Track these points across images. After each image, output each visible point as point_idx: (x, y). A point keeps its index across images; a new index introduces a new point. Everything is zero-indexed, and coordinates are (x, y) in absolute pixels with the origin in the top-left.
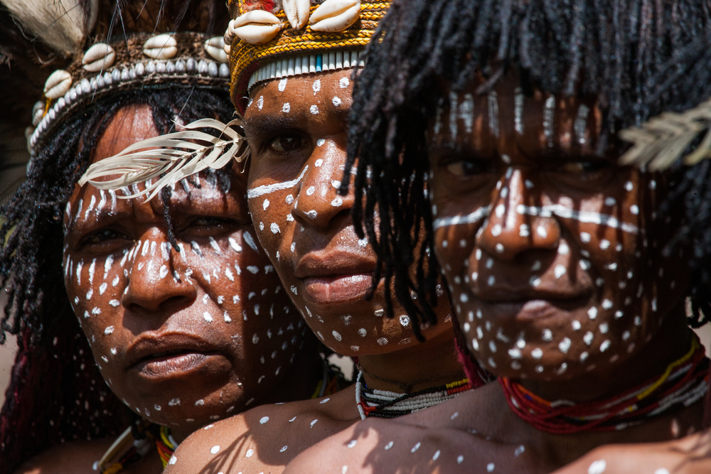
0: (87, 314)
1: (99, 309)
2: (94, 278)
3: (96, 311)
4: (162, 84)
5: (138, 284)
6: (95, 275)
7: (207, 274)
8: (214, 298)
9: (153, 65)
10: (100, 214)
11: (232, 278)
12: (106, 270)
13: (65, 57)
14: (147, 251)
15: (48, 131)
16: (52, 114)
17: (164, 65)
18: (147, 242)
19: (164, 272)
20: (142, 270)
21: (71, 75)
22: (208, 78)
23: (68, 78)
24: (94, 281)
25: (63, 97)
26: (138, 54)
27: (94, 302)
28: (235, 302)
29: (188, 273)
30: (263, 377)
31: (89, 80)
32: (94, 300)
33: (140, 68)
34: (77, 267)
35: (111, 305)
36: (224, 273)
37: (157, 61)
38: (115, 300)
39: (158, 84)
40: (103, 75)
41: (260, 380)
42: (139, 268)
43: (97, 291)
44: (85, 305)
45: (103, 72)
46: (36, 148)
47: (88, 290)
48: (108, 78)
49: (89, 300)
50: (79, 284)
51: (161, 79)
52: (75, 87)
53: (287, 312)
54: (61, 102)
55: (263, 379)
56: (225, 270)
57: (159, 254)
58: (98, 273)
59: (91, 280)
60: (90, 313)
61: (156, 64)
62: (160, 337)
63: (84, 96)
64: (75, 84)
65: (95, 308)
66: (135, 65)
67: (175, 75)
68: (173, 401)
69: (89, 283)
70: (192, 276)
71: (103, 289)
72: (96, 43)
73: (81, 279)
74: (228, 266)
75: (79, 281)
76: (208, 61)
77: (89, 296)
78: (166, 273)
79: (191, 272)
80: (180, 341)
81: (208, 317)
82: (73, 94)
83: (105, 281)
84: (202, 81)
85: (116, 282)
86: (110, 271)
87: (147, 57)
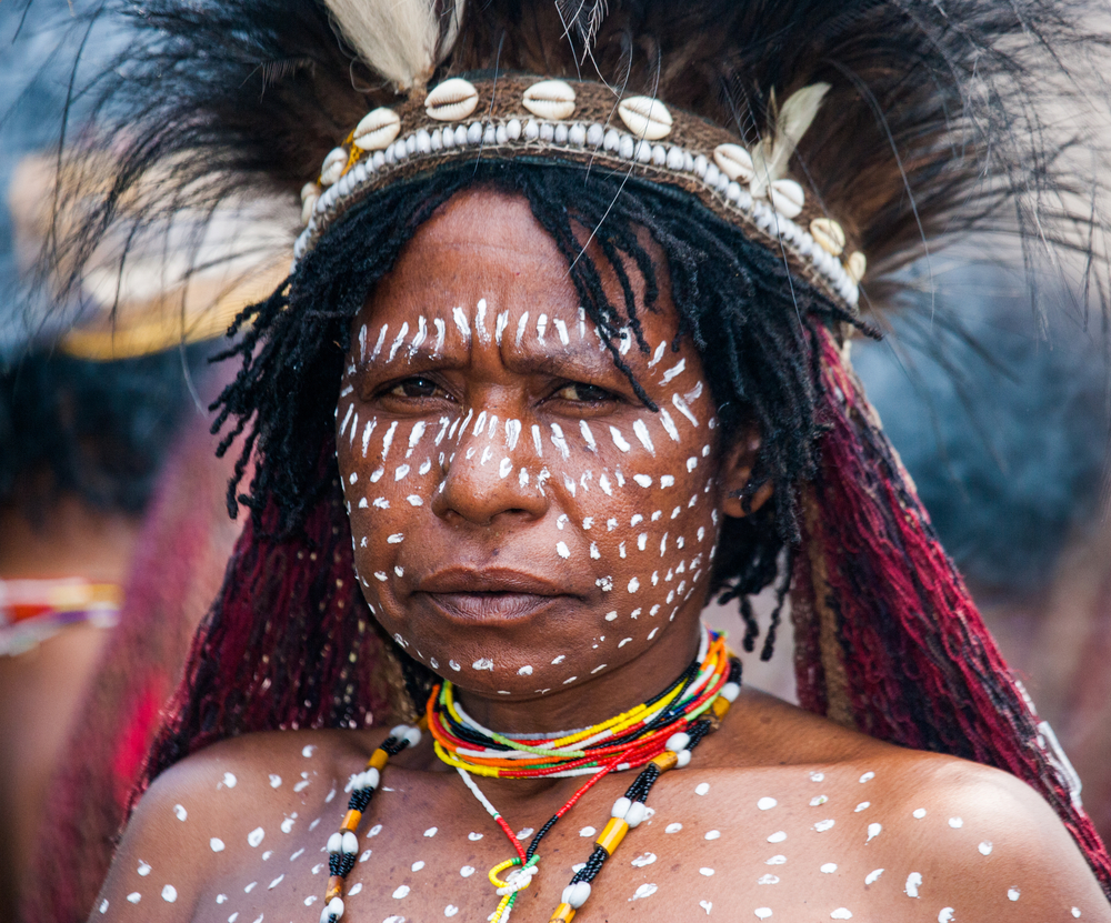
0: (363, 503)
1: (387, 502)
2: (389, 453)
3: (381, 503)
4: (545, 157)
5: (464, 481)
6: (391, 447)
7: (571, 482)
8: (576, 521)
9: (537, 127)
10: (415, 355)
11: (609, 491)
12: (411, 445)
13: (397, 92)
14: (481, 430)
15: (348, 198)
16: (360, 173)
17: (552, 129)
18: (483, 415)
19: (505, 469)
20: (472, 460)
21: (402, 118)
22: (617, 159)
23: (394, 123)
24: (389, 456)
25: (384, 150)
26: (513, 105)
27: (381, 489)
28: (610, 529)
29: (544, 476)
30: (629, 639)
31: (430, 133)
32: (382, 485)
33: (513, 127)
34: (365, 429)
35: (409, 503)
36: (598, 483)
37: (541, 121)
38: (417, 497)
39: (539, 156)
40: (455, 129)
41: (622, 644)
42: (468, 457)
43: (390, 474)
44: (364, 488)
45: (455, 124)
46: (320, 219)
47: (375, 468)
48: (461, 135)
49: (373, 484)
50: (364, 456)
51: (546, 150)
52: (406, 139)
53: (680, 546)
54: (379, 159)
55: (628, 643)
56: (599, 478)
57: (502, 438)
58: (398, 446)
59: (384, 453)
60: (370, 503)
61: (540, 125)
62: (484, 573)
63: (416, 156)
64: (406, 135)
65: (381, 499)
66: (507, 122)
67: (566, 149)
68: (481, 661)
69: (380, 457)
70: (548, 483)
71: (401, 473)
72: (450, 77)
73: (368, 448)
74: (604, 472)
75: (365, 451)
76: (621, 132)
77: (375, 478)
78: (509, 469)
79: (548, 475)
80: (515, 582)
81: (563, 550)
82: (400, 149)
83: (405, 462)
84: (606, 163)
85: (425, 469)
86: (415, 448)
87: (527, 112)
